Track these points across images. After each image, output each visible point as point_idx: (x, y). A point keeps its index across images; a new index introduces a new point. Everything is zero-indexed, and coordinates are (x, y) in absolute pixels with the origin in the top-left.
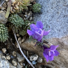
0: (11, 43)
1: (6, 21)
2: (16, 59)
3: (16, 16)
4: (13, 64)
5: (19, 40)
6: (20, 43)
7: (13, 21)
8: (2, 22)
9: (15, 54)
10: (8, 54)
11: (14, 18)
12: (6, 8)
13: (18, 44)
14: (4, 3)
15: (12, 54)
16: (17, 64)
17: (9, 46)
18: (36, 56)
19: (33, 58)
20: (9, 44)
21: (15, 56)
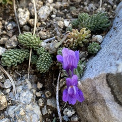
2: (45, 99)
4: (38, 103)
5: (61, 82)
6: (61, 85)
9: (48, 94)
15: (45, 93)
16: (43, 106)
18: (72, 111)
19: (67, 111)
21: (47, 96)
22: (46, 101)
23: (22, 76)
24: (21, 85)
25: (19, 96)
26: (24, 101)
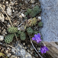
1: (25, 30)
3: (30, 28)
4: (28, 52)
6: (32, 40)
7: (28, 31)
10: (26, 46)
16: (30, 52)
17: (27, 42)
21: (29, 47)
22: (30, 49)
23: (16, 44)
24: (17, 47)
25: (20, 53)
26: (23, 54)
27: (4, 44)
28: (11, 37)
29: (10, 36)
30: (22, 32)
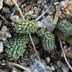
0: (55, 51)
1: (54, 27)
2: (61, 70)
5: (65, 49)
6: (66, 51)
7: (62, 28)
8: (49, 29)
9: (60, 64)
10: (52, 64)
11: (63, 25)
12: (53, 13)
13: (64, 52)
14: (52, 7)
15: (57, 64)
20: (53, 53)
22: (63, 71)
23: (31, 60)
27: (4, 61)
28: (21, 45)
29: (18, 42)
30: (48, 33)
